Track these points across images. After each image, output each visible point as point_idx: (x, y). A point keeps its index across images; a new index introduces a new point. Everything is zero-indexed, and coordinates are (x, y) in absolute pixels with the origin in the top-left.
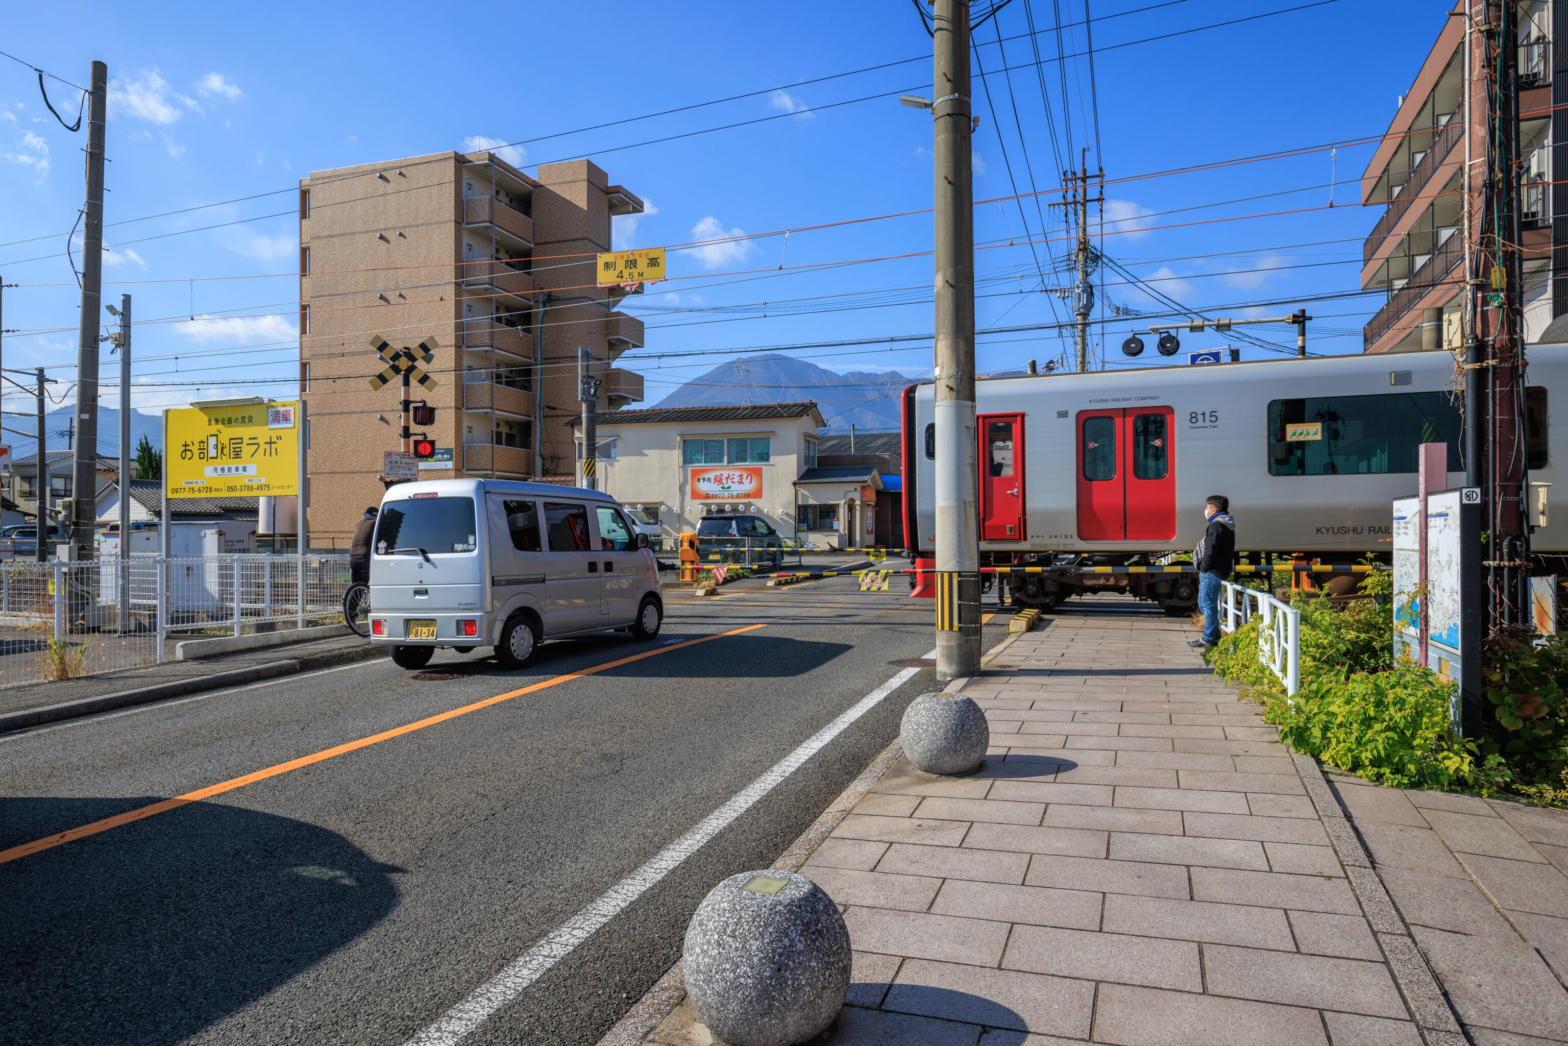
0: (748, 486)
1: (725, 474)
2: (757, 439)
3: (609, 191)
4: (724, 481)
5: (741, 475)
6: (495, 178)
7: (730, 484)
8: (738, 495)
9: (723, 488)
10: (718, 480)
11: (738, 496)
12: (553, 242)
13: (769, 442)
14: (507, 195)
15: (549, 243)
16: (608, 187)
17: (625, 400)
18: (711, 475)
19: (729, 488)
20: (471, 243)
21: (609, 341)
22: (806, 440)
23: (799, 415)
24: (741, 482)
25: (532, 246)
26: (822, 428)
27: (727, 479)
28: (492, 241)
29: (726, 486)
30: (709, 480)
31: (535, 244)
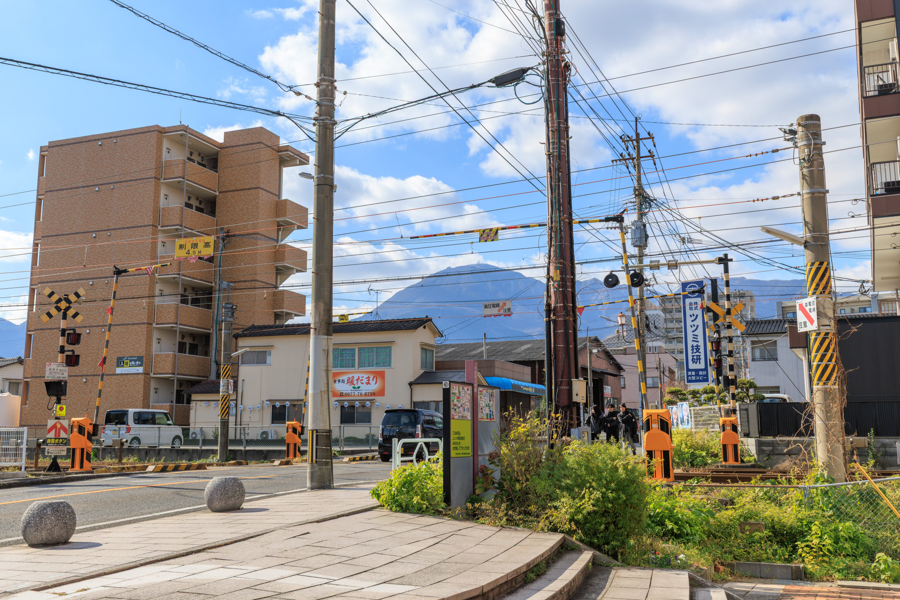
0: (374, 386)
1: (356, 376)
2: (382, 347)
3: (280, 150)
4: (355, 382)
5: (369, 377)
6: (187, 142)
7: (359, 384)
8: (366, 393)
9: (354, 388)
10: (350, 381)
11: (366, 395)
12: (234, 191)
13: (391, 350)
14: (199, 155)
15: (230, 191)
16: (279, 147)
17: (289, 315)
18: (345, 378)
19: (359, 388)
20: (167, 194)
21: (276, 267)
22: (422, 349)
23: (415, 327)
24: (368, 383)
25: (217, 193)
26: (439, 338)
27: (357, 380)
28: (183, 191)
29: (356, 386)
30: (343, 381)
31: (219, 192)
